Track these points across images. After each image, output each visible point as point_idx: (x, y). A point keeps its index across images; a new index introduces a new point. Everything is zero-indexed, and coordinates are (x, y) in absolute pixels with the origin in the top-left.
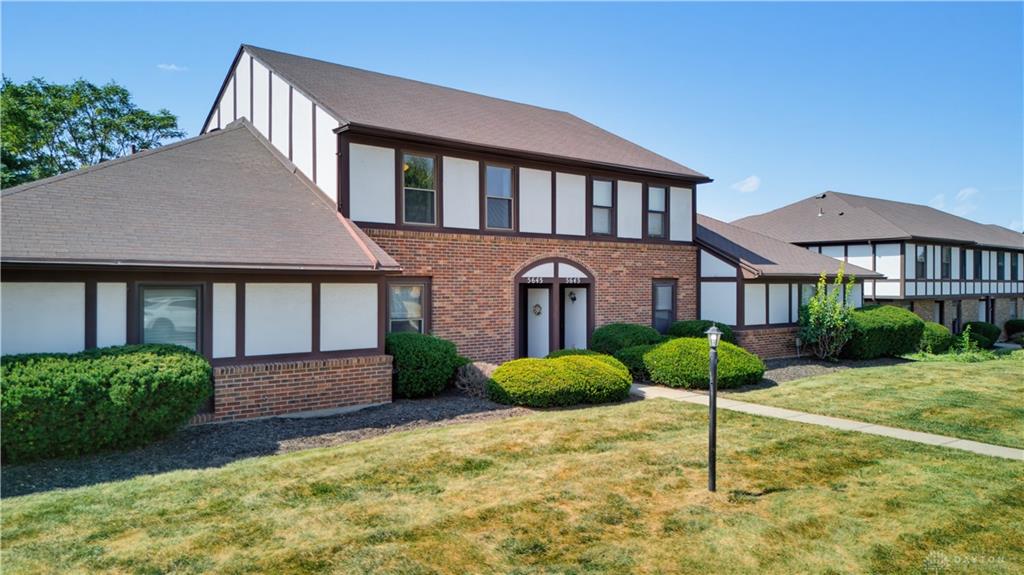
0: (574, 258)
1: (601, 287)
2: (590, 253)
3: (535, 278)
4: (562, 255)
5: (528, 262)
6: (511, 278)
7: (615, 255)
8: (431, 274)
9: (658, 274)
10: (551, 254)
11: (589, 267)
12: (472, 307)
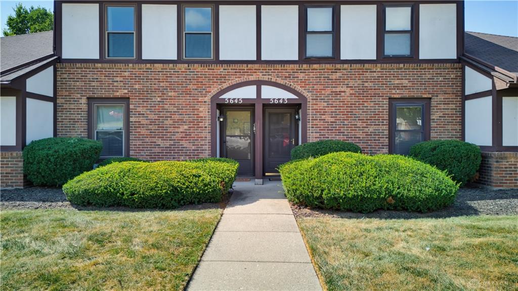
0: (279, 81)
1: (315, 107)
2: (301, 76)
3: (234, 99)
4: (266, 78)
5: (225, 86)
6: (208, 99)
7: (334, 76)
8: (127, 96)
9: (396, 94)
10: (252, 78)
11: (298, 88)
12: (166, 122)
